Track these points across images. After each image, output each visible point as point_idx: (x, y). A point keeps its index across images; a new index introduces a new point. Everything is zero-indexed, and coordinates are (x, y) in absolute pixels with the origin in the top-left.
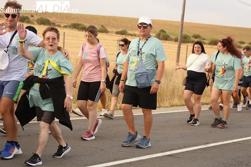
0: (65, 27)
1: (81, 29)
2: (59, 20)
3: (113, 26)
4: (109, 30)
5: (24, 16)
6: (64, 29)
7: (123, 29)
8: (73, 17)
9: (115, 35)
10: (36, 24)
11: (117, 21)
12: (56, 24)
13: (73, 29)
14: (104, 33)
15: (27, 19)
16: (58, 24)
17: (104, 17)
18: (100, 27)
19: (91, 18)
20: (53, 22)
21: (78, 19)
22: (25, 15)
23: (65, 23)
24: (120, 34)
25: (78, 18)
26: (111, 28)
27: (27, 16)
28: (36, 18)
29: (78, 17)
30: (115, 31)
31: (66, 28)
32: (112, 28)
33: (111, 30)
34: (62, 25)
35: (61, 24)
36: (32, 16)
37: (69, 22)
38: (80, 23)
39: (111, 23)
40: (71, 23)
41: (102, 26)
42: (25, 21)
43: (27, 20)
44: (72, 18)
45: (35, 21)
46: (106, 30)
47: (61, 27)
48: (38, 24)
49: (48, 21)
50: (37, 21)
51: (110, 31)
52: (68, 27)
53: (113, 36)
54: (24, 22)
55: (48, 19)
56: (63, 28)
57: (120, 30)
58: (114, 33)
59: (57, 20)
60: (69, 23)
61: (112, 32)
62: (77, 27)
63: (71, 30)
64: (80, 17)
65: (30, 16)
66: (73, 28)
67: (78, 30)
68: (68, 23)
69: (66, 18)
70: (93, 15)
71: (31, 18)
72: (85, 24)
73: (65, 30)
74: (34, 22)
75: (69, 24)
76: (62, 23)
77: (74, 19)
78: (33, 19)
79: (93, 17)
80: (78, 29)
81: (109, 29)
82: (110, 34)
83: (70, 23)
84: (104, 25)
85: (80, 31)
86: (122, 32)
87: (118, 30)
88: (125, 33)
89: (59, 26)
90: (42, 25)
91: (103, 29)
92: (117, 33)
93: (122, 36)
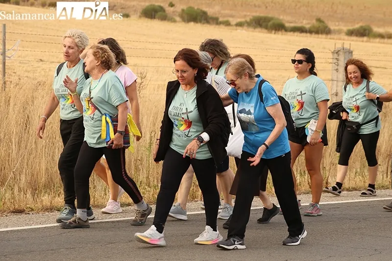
0: (240, 25)
1: (272, 30)
2: (227, 12)
3: (342, 19)
4: (332, 28)
5: (154, 5)
6: (236, 30)
7: (364, 25)
9: (346, 37)
10: (179, 22)
11: (352, 7)
12: (221, 19)
14: (322, 33)
15: (160, 11)
16: (225, 19)
18: (314, 21)
20: (214, 16)
21: (267, 7)
22: (157, 4)
23: (239, 18)
24: (357, 36)
25: (268, 5)
26: (337, 24)
27: (162, 5)
28: (179, 8)
29: (267, 3)
30: (345, 29)
31: (241, 28)
32: (341, 23)
33: (337, 28)
34: (233, 21)
35: (230, 19)
36: (172, 5)
38: (270, 16)
39: (338, 12)
40: (253, 16)
41: (319, 20)
43: (159, 13)
44: (255, 5)
45: (177, 14)
46: (327, 27)
47: (232, 25)
48: (184, 20)
49: (205, 13)
50: (181, 16)
51: (334, 30)
52: (246, 24)
53: (340, 39)
54: (155, 18)
55: (205, 9)
56: (235, 27)
57: (357, 26)
58: (344, 34)
59: (222, 12)
60: (248, 15)
61: (339, 32)
62: (264, 24)
63: (253, 31)
64: (272, 2)
65: (167, 6)
66: (255, 28)
67: (266, 31)
68: (245, 16)
69: (242, 6)
71: (169, 10)
72: (281, 17)
73: (239, 31)
74: (174, 17)
75: (248, 20)
76: (233, 16)
77: (259, 6)
78: (173, 12)
80: (266, 28)
81: (332, 26)
82: (336, 36)
83: (251, 17)
84: (322, 18)
85: (271, 33)
86: (362, 31)
87: (352, 26)
88: (367, 31)
89: (227, 24)
90: (192, 24)
91: (319, 27)
92: (351, 33)
93: (361, 39)
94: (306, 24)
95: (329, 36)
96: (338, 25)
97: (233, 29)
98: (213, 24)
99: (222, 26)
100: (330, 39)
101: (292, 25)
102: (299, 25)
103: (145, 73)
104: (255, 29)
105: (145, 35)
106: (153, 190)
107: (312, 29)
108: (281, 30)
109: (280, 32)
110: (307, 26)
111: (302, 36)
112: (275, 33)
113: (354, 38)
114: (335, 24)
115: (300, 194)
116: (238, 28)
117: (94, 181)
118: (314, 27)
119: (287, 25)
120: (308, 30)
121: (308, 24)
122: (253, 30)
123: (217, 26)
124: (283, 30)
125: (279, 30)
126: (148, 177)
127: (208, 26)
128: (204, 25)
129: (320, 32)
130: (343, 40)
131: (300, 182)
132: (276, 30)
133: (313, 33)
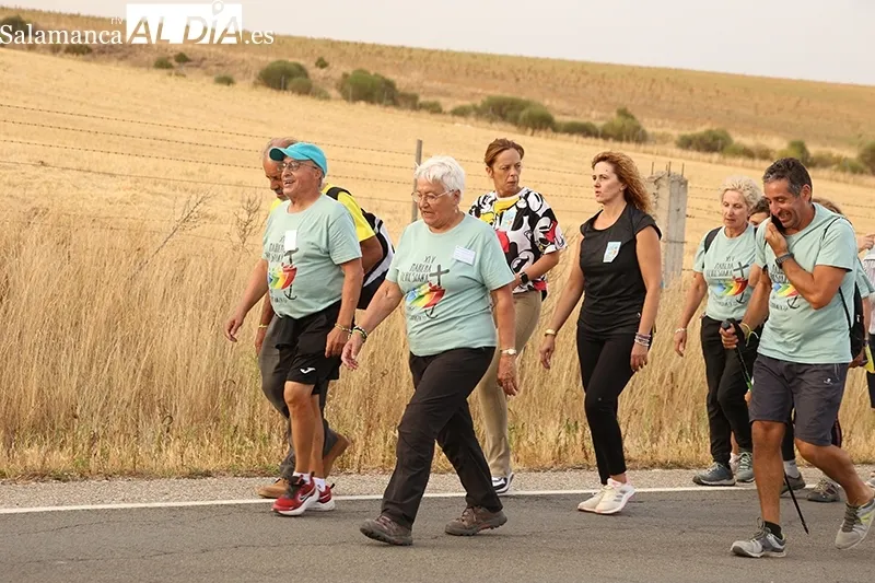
0: (461, 112)
1: (527, 126)
2: (436, 84)
3: (669, 114)
4: (649, 130)
5: (285, 62)
6: (453, 123)
7: (714, 128)
8: (498, 73)
9: (678, 152)
10: (336, 99)
11: (691, 91)
12: (422, 99)
13: (494, 125)
14: (628, 140)
15: (298, 75)
16: (431, 99)
17: (632, 73)
18: (614, 115)
19: (573, 77)
20: (409, 92)
21: (518, 80)
22: (291, 60)
23: (461, 98)
24: (698, 150)
25: (520, 76)
26: (660, 122)
27: (302, 62)
28: (338, 70)
29: (519, 71)
30: (676, 133)
31: (462, 120)
32: (667, 122)
33: (660, 131)
34: (448, 104)
35: (442, 100)
36: (322, 64)
37: (480, 91)
38: (524, 98)
39: (663, 98)
40: (489, 97)
41: (623, 113)
42: (289, 86)
43: (295, 80)
44: (494, 73)
45: (333, 83)
46: (638, 128)
47: (445, 113)
48: (346, 97)
49: (390, 85)
50: (341, 87)
51: (653, 134)
52: (474, 113)
53: (665, 155)
54: (285, 89)
55: (391, 76)
56: (450, 117)
57: (700, 130)
58: (672, 144)
59: (427, 84)
60: (480, 95)
61: (663, 139)
62: (510, 114)
63: (489, 129)
64: (529, 70)
65: (313, 64)
66: (492, 121)
67: (514, 128)
68: (473, 95)
69: (467, 74)
70: (584, 64)
71: (316, 73)
72: (547, 102)
73: (457, 125)
74: (327, 89)
75: (479, 103)
76: (448, 95)
77: (503, 77)
78: (325, 78)
79: (585, 73)
80: (515, 122)
81: (650, 126)
82: (656, 149)
83: (485, 99)
84: (629, 110)
85: (524, 133)
86: (710, 140)
87: (689, 129)
88: (720, 142)
89: (435, 109)
90: (363, 104)
91: (624, 126)
92: (687, 143)
93: (707, 156)
94: (596, 119)
95: (642, 147)
96: (662, 126)
97: (445, 121)
98: (406, 108)
99: (424, 114)
100: (645, 152)
101: (569, 119)
102: (581, 120)
103: (258, 201)
104: (491, 123)
105: (262, 122)
106: (260, 447)
107: (609, 131)
108: (546, 128)
109: (543, 133)
110: (599, 124)
111: (587, 144)
112: (532, 135)
113: (694, 154)
114: (656, 123)
115: (565, 470)
116: (456, 118)
117: (137, 420)
118: (612, 125)
119: (558, 118)
120: (600, 130)
121: (601, 119)
122: (487, 124)
123: (414, 113)
124: (549, 129)
125: (541, 128)
126: (251, 419)
127: (395, 111)
128: (388, 109)
129: (624, 137)
130: (672, 156)
131: (566, 445)
132: (534, 128)
133: (611, 140)
